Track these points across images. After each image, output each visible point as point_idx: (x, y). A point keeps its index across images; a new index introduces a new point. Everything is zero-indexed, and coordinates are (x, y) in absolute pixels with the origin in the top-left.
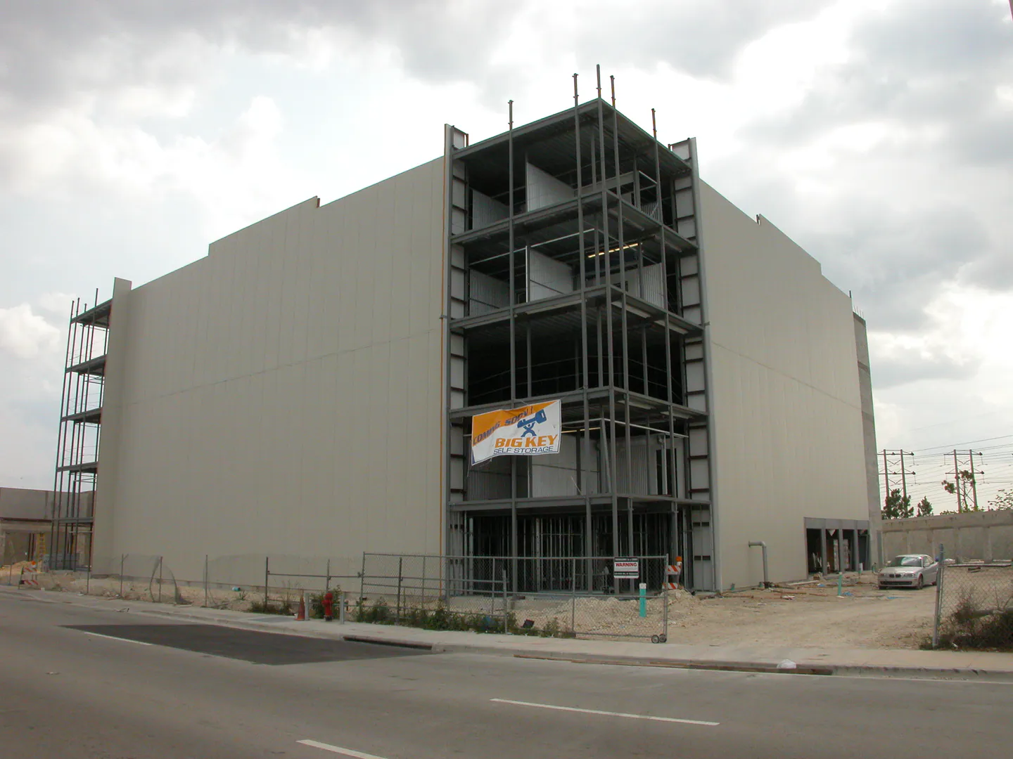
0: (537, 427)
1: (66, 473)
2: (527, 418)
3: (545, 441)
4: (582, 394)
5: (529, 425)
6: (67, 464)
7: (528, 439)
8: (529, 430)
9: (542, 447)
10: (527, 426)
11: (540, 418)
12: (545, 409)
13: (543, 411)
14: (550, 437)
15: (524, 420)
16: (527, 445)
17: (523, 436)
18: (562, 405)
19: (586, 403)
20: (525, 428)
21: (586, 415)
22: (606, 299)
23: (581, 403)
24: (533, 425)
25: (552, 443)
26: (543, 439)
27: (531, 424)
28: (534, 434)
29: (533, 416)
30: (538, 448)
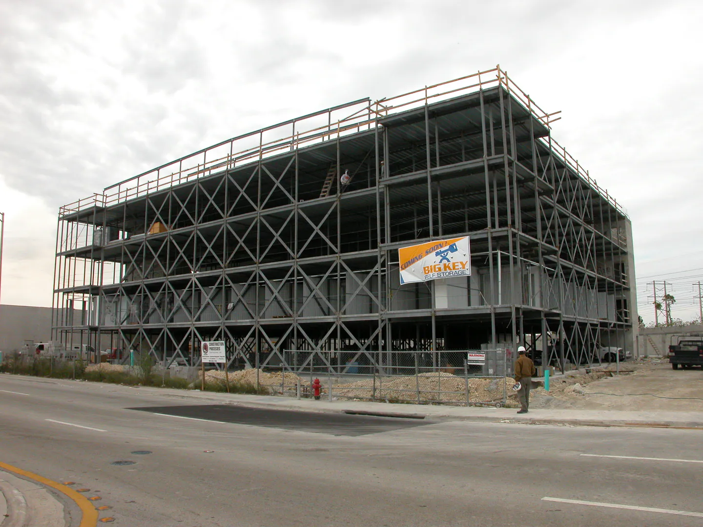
0: (450, 255)
1: (61, 294)
2: (442, 249)
3: (458, 266)
4: (487, 233)
5: (444, 254)
6: (61, 287)
7: (445, 265)
8: (444, 258)
9: (457, 271)
10: (443, 255)
11: (453, 249)
12: (456, 243)
13: (455, 244)
14: (461, 263)
15: (440, 251)
16: (445, 270)
17: (441, 262)
18: (470, 240)
19: (490, 240)
20: (441, 256)
21: (490, 248)
22: (504, 164)
23: (486, 239)
24: (447, 253)
25: (464, 267)
26: (456, 264)
27: (446, 253)
28: (448, 261)
29: (447, 247)
30: (454, 271)
